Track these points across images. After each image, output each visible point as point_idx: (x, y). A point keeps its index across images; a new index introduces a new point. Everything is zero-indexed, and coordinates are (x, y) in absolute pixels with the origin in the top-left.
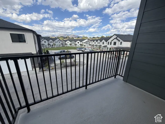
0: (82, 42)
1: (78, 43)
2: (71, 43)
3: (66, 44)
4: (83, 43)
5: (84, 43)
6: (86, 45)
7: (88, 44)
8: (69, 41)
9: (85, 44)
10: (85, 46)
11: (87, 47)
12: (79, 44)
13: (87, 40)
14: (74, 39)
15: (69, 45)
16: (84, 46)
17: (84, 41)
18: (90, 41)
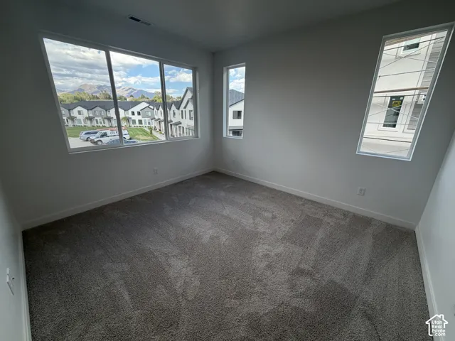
0: (130, 111)
2: (91, 115)
3: (73, 119)
4: (133, 113)
5: (136, 113)
6: (143, 119)
7: (148, 117)
8: (84, 107)
9: (140, 117)
10: (140, 122)
13: (144, 105)
14: (128, 100)
15: (85, 122)
16: (137, 124)
17: (136, 109)
18: (152, 107)
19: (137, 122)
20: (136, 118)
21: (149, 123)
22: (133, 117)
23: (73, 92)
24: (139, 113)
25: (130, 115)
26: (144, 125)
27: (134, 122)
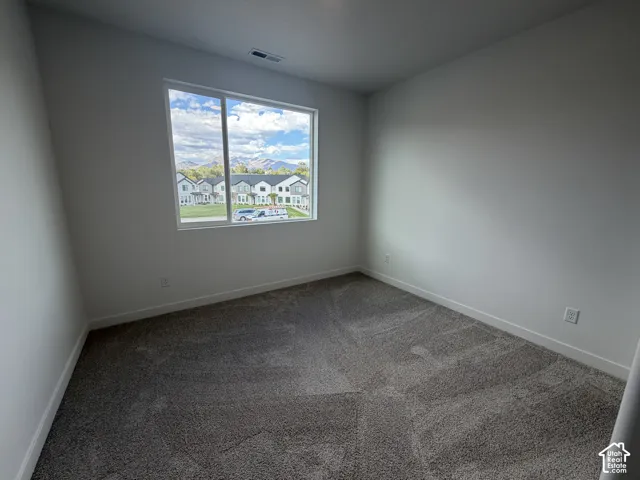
0: (277, 186)
1: (263, 189)
2: (234, 191)
3: (215, 195)
4: (281, 189)
5: (284, 189)
6: (291, 197)
7: (299, 194)
9: (288, 194)
10: (288, 200)
11: (296, 204)
12: (265, 194)
13: (295, 178)
14: (266, 173)
16: (284, 202)
17: (285, 184)
18: (306, 183)
19: (284, 200)
20: (284, 194)
21: (298, 202)
22: (280, 194)
23: (208, 165)
24: (287, 190)
25: (277, 192)
26: (291, 203)
27: (280, 199)
